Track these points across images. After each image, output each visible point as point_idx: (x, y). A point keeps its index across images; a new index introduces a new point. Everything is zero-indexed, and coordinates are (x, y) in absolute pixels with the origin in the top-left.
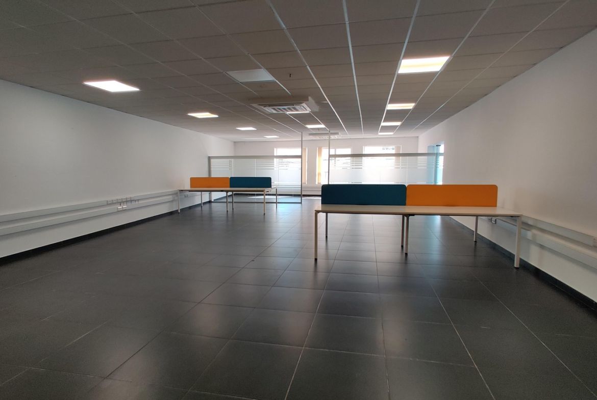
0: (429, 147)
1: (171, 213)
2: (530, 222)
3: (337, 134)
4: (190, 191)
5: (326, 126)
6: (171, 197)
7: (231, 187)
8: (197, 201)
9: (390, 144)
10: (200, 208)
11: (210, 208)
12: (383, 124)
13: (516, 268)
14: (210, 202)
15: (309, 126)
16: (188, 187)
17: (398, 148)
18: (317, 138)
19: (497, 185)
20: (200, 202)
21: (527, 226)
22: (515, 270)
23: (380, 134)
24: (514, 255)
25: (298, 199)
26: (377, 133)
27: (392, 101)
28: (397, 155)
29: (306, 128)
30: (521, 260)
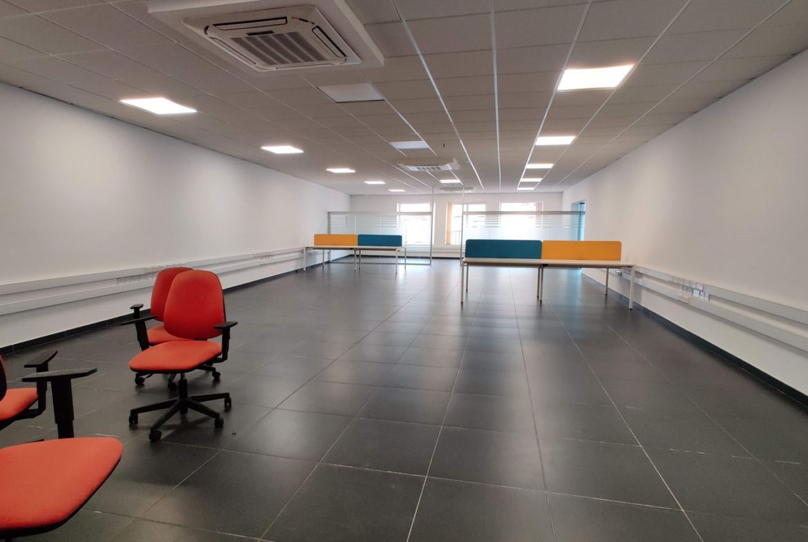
0: (573, 204)
1: (297, 271)
2: (641, 271)
3: (471, 188)
4: (314, 249)
5: (461, 180)
6: (297, 254)
7: (359, 245)
8: (319, 260)
9: (531, 201)
10: (321, 268)
11: (329, 269)
12: (522, 180)
13: (631, 309)
14: (328, 262)
15: (443, 181)
16: (312, 245)
17: (539, 205)
18: (449, 192)
19: (621, 241)
20: (321, 262)
21: (639, 274)
22: (629, 311)
23: (519, 189)
24: (629, 300)
25: (427, 262)
26: (516, 188)
27: (531, 162)
28: (538, 213)
29: (440, 183)
30: (634, 302)
